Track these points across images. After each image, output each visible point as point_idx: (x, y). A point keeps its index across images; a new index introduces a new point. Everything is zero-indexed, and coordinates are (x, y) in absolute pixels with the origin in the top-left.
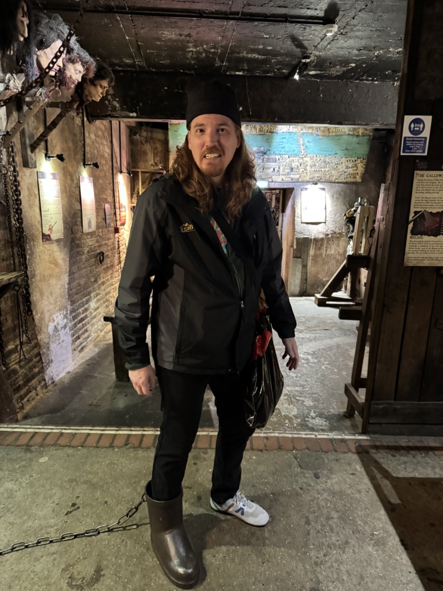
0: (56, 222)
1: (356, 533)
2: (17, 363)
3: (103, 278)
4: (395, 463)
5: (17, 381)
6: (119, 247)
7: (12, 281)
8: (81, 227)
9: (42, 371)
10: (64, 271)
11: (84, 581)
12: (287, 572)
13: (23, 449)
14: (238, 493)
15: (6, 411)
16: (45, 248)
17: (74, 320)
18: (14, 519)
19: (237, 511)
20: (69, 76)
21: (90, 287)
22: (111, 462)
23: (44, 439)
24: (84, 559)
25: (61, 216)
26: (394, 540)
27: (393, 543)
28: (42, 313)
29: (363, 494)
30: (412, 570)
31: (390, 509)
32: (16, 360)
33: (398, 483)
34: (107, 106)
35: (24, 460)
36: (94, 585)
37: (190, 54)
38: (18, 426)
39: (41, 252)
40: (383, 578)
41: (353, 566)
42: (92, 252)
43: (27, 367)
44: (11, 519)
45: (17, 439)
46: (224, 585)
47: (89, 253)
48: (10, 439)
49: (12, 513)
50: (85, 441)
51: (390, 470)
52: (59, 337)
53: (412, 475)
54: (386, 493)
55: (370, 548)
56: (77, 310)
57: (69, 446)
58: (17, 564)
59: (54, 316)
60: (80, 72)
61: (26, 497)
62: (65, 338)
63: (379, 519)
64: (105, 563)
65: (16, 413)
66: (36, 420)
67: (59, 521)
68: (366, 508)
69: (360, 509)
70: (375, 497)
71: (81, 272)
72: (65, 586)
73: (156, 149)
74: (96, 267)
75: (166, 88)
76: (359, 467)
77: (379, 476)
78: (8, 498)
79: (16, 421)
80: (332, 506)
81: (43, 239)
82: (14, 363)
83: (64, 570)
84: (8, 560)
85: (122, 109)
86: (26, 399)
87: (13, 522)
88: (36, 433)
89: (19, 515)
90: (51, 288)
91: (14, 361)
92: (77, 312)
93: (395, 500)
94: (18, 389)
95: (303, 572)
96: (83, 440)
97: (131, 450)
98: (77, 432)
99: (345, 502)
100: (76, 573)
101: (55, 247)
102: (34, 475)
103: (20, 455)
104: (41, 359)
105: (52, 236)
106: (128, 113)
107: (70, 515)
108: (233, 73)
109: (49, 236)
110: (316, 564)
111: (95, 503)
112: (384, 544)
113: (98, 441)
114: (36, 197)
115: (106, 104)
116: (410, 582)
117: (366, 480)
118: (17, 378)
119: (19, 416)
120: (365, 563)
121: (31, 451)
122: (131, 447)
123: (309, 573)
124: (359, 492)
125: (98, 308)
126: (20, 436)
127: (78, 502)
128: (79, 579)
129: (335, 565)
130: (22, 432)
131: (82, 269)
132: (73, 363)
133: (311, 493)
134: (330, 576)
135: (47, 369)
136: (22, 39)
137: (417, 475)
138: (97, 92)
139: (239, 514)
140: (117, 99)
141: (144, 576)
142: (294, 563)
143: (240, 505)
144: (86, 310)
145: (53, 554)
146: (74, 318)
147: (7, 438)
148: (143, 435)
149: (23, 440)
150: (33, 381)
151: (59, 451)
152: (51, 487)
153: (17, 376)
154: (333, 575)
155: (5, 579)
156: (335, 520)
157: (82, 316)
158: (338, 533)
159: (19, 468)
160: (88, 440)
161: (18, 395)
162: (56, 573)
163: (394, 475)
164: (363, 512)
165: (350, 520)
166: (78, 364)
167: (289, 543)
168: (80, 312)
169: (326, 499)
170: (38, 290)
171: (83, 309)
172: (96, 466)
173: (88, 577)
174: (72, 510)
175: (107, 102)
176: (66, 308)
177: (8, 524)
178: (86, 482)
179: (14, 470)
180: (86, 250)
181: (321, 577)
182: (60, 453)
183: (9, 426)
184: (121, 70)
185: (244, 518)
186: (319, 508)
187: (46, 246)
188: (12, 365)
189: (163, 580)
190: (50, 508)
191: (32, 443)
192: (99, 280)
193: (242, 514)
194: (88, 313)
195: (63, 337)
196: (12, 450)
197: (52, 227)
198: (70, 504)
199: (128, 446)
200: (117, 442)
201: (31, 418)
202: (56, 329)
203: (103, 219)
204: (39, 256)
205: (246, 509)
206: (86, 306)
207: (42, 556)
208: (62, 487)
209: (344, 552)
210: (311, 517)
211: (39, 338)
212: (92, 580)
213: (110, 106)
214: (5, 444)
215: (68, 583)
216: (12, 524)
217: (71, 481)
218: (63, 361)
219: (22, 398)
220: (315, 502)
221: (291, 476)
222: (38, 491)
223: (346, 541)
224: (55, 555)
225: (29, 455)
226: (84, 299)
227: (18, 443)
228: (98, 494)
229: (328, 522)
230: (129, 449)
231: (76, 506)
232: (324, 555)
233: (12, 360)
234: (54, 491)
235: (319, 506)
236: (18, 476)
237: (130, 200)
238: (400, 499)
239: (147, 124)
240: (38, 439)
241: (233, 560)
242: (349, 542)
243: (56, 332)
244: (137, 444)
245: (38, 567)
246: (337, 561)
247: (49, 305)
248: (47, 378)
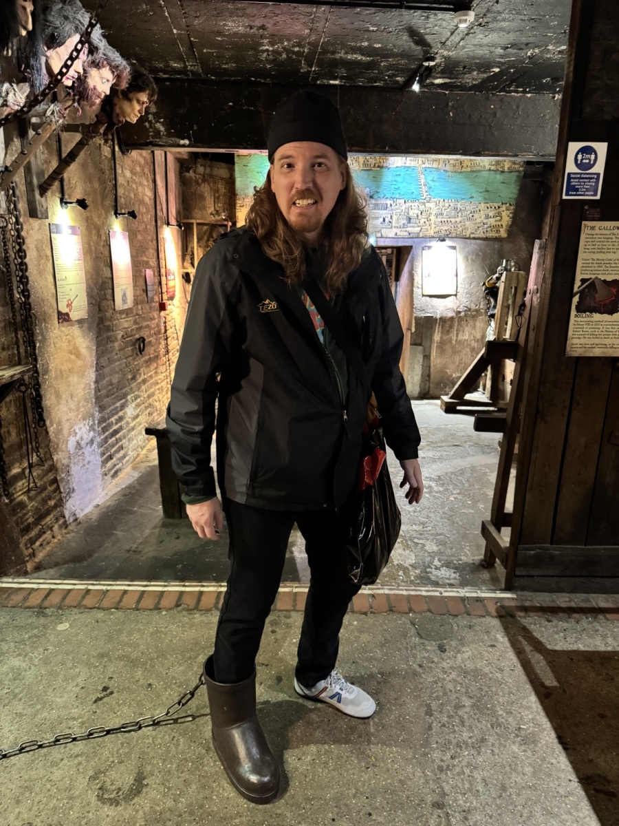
0: (77, 296)
1: (497, 728)
2: (25, 492)
3: (144, 374)
4: (551, 631)
5: (25, 518)
6: (166, 331)
7: (16, 378)
8: (112, 303)
9: (60, 503)
10: (89, 364)
11: (121, 793)
12: (400, 781)
13: (34, 612)
14: (333, 673)
15: (11, 559)
16: (62, 331)
17: (104, 433)
18: (24, 709)
19: (332, 697)
20: (91, 86)
21: (126, 387)
22: (157, 630)
23: (64, 598)
24: (121, 762)
25: (84, 286)
26: (548, 736)
27: (546, 741)
28: (59, 423)
29: (506, 673)
30: (573, 777)
31: (545, 695)
32: (23, 489)
33: (554, 658)
34: (148, 130)
35: (36, 628)
36: (133, 798)
37: (265, 55)
38: (27, 580)
39: (57, 338)
40: (533, 788)
41: (492, 772)
42: (128, 337)
43: (39, 498)
44: (19, 708)
45: (26, 599)
46: (313, 798)
47: (124, 339)
48: (17, 598)
49: (20, 699)
50: (120, 601)
51: (543, 640)
52: (84, 456)
53: (575, 647)
54: (538, 671)
55: (515, 748)
56: (109, 419)
57: (98, 608)
58: (27, 770)
59: (77, 428)
60: (108, 81)
61: (40, 678)
62: (92, 458)
63: (528, 708)
64: (149, 768)
65: (25, 562)
66: (52, 572)
67: (85, 711)
68: (510, 693)
69: (501, 693)
70: (523, 678)
71: (113, 365)
72: (93, 799)
73: (218, 191)
74: (134, 359)
75: (231, 104)
76: (502, 638)
77: (528, 648)
78: (15, 679)
79: (26, 574)
80: (464, 690)
81: (59, 319)
82: (20, 493)
83: (93, 778)
84: (15, 764)
85: (169, 135)
86: (38, 544)
87: (20, 713)
88: (52, 590)
89: (30, 703)
90: (72, 388)
91: (20, 491)
92: (108, 422)
93: (550, 681)
94: (27, 529)
95: (422, 780)
96: (117, 599)
97: (185, 613)
98: (109, 588)
99: (482, 685)
100: (109, 783)
101: (76, 331)
102: (50, 648)
103: (30, 621)
104: (58, 488)
105: (71, 316)
106: (177, 140)
107: (100, 702)
108: (325, 81)
109: (67, 314)
110: (441, 769)
111: (134, 687)
112: (535, 742)
113: (139, 601)
114: (49, 261)
115: (145, 126)
116: (570, 794)
117: (511, 655)
118: (25, 514)
119: (29, 566)
120: (508, 769)
121: (45, 616)
122: (184, 609)
123: (431, 782)
124: (501, 670)
125: (137, 416)
126: (29, 594)
127: (111, 684)
128: (114, 791)
129: (467, 771)
130: (33, 589)
131: (114, 361)
132: (104, 493)
133: (434, 672)
134: (460, 785)
135: (68, 501)
136: (24, 33)
137: (581, 647)
138: (133, 109)
139: (334, 702)
140: (162, 120)
141: (204, 787)
142: (410, 769)
143: (337, 689)
144: (121, 419)
145: (77, 756)
146: (104, 430)
147: (12, 597)
148: (201, 593)
149: (34, 600)
150: (48, 519)
151: (84, 616)
152: (73, 664)
153: (24, 512)
154: (463, 784)
155: (12, 790)
156: (467, 710)
157: (115, 427)
158: (471, 727)
159: (30, 638)
160: (124, 600)
161: (27, 537)
162: (82, 782)
163: (549, 647)
164: (506, 699)
165: (488, 709)
166: (110, 494)
167: (402, 741)
168: (112, 422)
169: (455, 681)
170: (53, 391)
171: (116, 417)
172: (137, 635)
173: (126, 788)
174: (102, 695)
175: (147, 124)
176: (92, 416)
177: (14, 715)
178: (121, 658)
179: (23, 642)
180: (120, 334)
181: (447, 788)
182: (87, 618)
183: (15, 580)
184: (167, 78)
185: (341, 706)
186: (445, 694)
187: (63, 329)
188: (18, 497)
189: (229, 792)
190: (72, 694)
191: (46, 604)
192: (138, 377)
193: (339, 701)
194: (123, 423)
195: (90, 456)
196: (19, 613)
197: (72, 303)
198: (101, 688)
199: (180, 608)
200: (165, 603)
201: (45, 569)
202: (79, 445)
203: (143, 290)
204: (54, 343)
205: (344, 694)
206: (121, 414)
207: (62, 760)
208: (88, 665)
209: (479, 754)
210: (434, 705)
211: (55, 459)
212: (131, 792)
213: (151, 130)
214: (9, 605)
215: (98, 796)
216: (21, 715)
217: (101, 656)
218: (89, 490)
219: (32, 541)
220: (440, 684)
221: (407, 648)
222: (56, 670)
223: (482, 737)
224: (79, 758)
225: (42, 620)
226: (118, 404)
227: (28, 604)
228: (139, 673)
229: (457, 712)
230: (181, 611)
231: (108, 691)
232: (452, 757)
233: (18, 489)
234: (78, 670)
235: (445, 689)
236: (28, 649)
237: (181, 264)
238: (558, 680)
239: (205, 155)
240: (54, 599)
241: (326, 763)
242: (486, 739)
243: (80, 449)
244: (192, 605)
245: (57, 774)
246: (469, 765)
247: (68, 411)
248: (67, 514)
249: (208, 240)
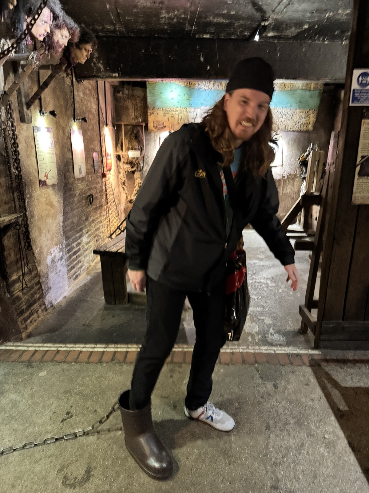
0: (51, 170)
1: (310, 437)
2: (20, 291)
3: (93, 217)
4: (343, 375)
5: (21, 306)
6: (106, 190)
7: (13, 221)
8: (73, 173)
9: (42, 296)
10: (59, 211)
11: (77, 480)
12: (251, 472)
13: (25, 365)
14: (208, 403)
15: (12, 331)
16: (42, 192)
17: (69, 253)
18: (18, 426)
19: (208, 418)
20: (56, 41)
21: (82, 225)
22: (100, 376)
23: (43, 356)
24: (77, 461)
25: (55, 164)
26: (343, 443)
27: (342, 446)
28: (41, 248)
29: (316, 402)
30: (359, 469)
31: (340, 416)
32: (19, 288)
33: (345, 392)
34: (93, 68)
35: (26, 375)
36: (84, 484)
37: (163, 20)
38: (22, 344)
39: (39, 196)
40: (334, 476)
41: (308, 466)
42: (83, 194)
43: (29, 294)
44: (15, 426)
45: (20, 356)
46: (196, 484)
47: (80, 196)
48: (15, 356)
49: (16, 420)
50: (78, 357)
51: (339, 381)
52: (56, 267)
53: (358, 385)
54: (336, 401)
55: (322, 450)
56: (72, 244)
57: (64, 362)
58: (19, 466)
59: (52, 250)
60: (66, 37)
61: (28, 407)
62: (62, 268)
63: (330, 424)
64: (94, 464)
65: (21, 333)
66: (37, 338)
67: (55, 428)
68: (318, 415)
69: (313, 415)
70: (327, 405)
71: (74, 212)
72: (60, 484)
73: (136, 104)
74: (87, 208)
75: (143, 51)
76: (312, 379)
77: (329, 386)
78: (13, 408)
79: (21, 340)
80: (289, 413)
81: (40, 184)
82: (18, 291)
83: (60, 471)
84: (12, 462)
85: (106, 70)
86: (29, 321)
87: (16, 429)
88: (36, 351)
89: (22, 423)
90: (48, 226)
91: (17, 290)
92: (71, 246)
93: (343, 407)
94: (22, 313)
95: (264, 472)
96: (76, 357)
97: (117, 365)
98: (71, 349)
99: (300, 410)
100: (69, 474)
101: (50, 191)
102: (35, 388)
103: (22, 370)
104: (41, 287)
105: (47, 182)
106: (111, 74)
107: (64, 422)
108: (201, 36)
109: (45, 181)
110: (276, 464)
111: (86, 412)
112: (334, 446)
113: (89, 358)
114: (33, 149)
115: (91, 66)
116: (356, 480)
117: (319, 390)
118: (21, 304)
119: (24, 335)
120: (318, 464)
121: (32, 367)
122: (116, 363)
123: (270, 473)
124: (313, 400)
125: (89, 242)
126: (22, 354)
127: (72, 411)
128: (72, 479)
129: (292, 466)
130: (24, 350)
131: (74, 209)
132: (69, 289)
133: (271, 402)
134: (288, 475)
135: (47, 294)
136: (11, 7)
137: (362, 384)
138: (83, 55)
139: (209, 421)
140: (102, 62)
141: (128, 476)
142: (256, 464)
143: (210, 413)
144: (79, 244)
146: (69, 251)
147: (12, 355)
148: (127, 352)
149: (26, 357)
150: (35, 306)
151: (55, 367)
152: (48, 398)
153: (20, 302)
154: (290, 474)
155: (9, 479)
156: (292, 425)
157: (76, 249)
158: (294, 437)
159: (22, 381)
160: (80, 357)
161: (22, 318)
162: (53, 473)
163: (343, 385)
164: (316, 418)
165: (305, 425)
166: (73, 290)
167: (252, 446)
168: (74, 246)
169: (284, 407)
170: (37, 228)
171: (76, 243)
172: (87, 379)
173: (80, 477)
174: (66, 418)
175: (92, 64)
176: (62, 243)
177: (12, 430)
178: (77, 394)
179: (18, 383)
180: (78, 193)
181: (280, 477)
182: (57, 368)
183: (15, 344)
184: (104, 36)
185: (213, 424)
186: (278, 415)
187: (43, 190)
188: (16, 293)
189: (144, 478)
190: (48, 417)
191: (33, 359)
192: (89, 218)
193: (212, 420)
194: (80, 247)
195: (60, 267)
196: (16, 365)
197: (48, 174)
198: (65, 413)
199: (115, 362)
200: (105, 358)
201: (33, 336)
202: (53, 260)
203: (92, 166)
204: (37, 199)
205: (214, 416)
206: (79, 241)
207: (41, 459)
208: (58, 398)
209: (299, 454)
210: (271, 423)
211: (39, 269)
212: (83, 480)
213: (95, 68)
214: (11, 361)
215: (63, 483)
216: (15, 430)
217: (66, 392)
218: (60, 288)
219: (25, 320)
220: (274, 410)
221: (254, 387)
222: (38, 402)
223: (302, 444)
224: (51, 458)
225: (30, 370)
226: (77, 235)
227: (21, 360)
228: (89, 403)
229: (285, 427)
230: (115, 364)
231: (70, 415)
232: (282, 456)
233: (16, 289)
234: (51, 401)
235: (278, 413)
236: (21, 388)
237: (115, 150)
238: (348, 407)
239: (128, 83)
240: (38, 356)
241: (204, 461)
242: (304, 445)
243: (54, 263)
244: (122, 360)
245: (38, 468)
246: (293, 461)
247: (47, 240)
248: (47, 303)
249: (131, 134)
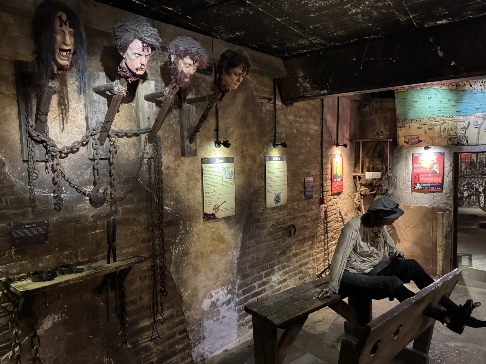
0: (225, 201)
2: (151, 340)
3: (296, 250)
6: (326, 218)
8: (264, 203)
9: (189, 347)
10: (233, 246)
16: (206, 226)
17: (244, 295)
21: (274, 259)
25: (233, 195)
28: (195, 289)
39: (201, 231)
42: (278, 225)
43: (167, 343)
47: (274, 227)
52: (219, 312)
56: (251, 284)
59: (213, 293)
62: (228, 314)
71: (261, 245)
74: (285, 240)
75: (354, 59)
81: (204, 218)
82: (147, 340)
85: (313, 89)
90: (212, 264)
91: (146, 338)
92: (249, 286)
101: (222, 225)
104: (187, 336)
105: (217, 215)
106: (319, 91)
109: (213, 215)
114: (199, 181)
125: (285, 280)
131: (262, 242)
132: (238, 340)
135: (197, 345)
138: (233, 80)
140: (307, 80)
144: (264, 283)
146: (244, 293)
150: (174, 358)
153: (148, 354)
157: (257, 290)
168: (254, 286)
170: (191, 267)
171: (259, 282)
175: (298, 85)
176: (233, 284)
180: (269, 224)
187: (208, 224)
192: (288, 252)
194: (266, 286)
195: (225, 312)
197: (218, 207)
202: (214, 305)
203: (301, 192)
204: (197, 235)
206: (264, 280)
211: (187, 315)
213: (301, 88)
218: (222, 337)
226: (263, 273)
243: (215, 308)
247: (207, 280)
248: (194, 356)
